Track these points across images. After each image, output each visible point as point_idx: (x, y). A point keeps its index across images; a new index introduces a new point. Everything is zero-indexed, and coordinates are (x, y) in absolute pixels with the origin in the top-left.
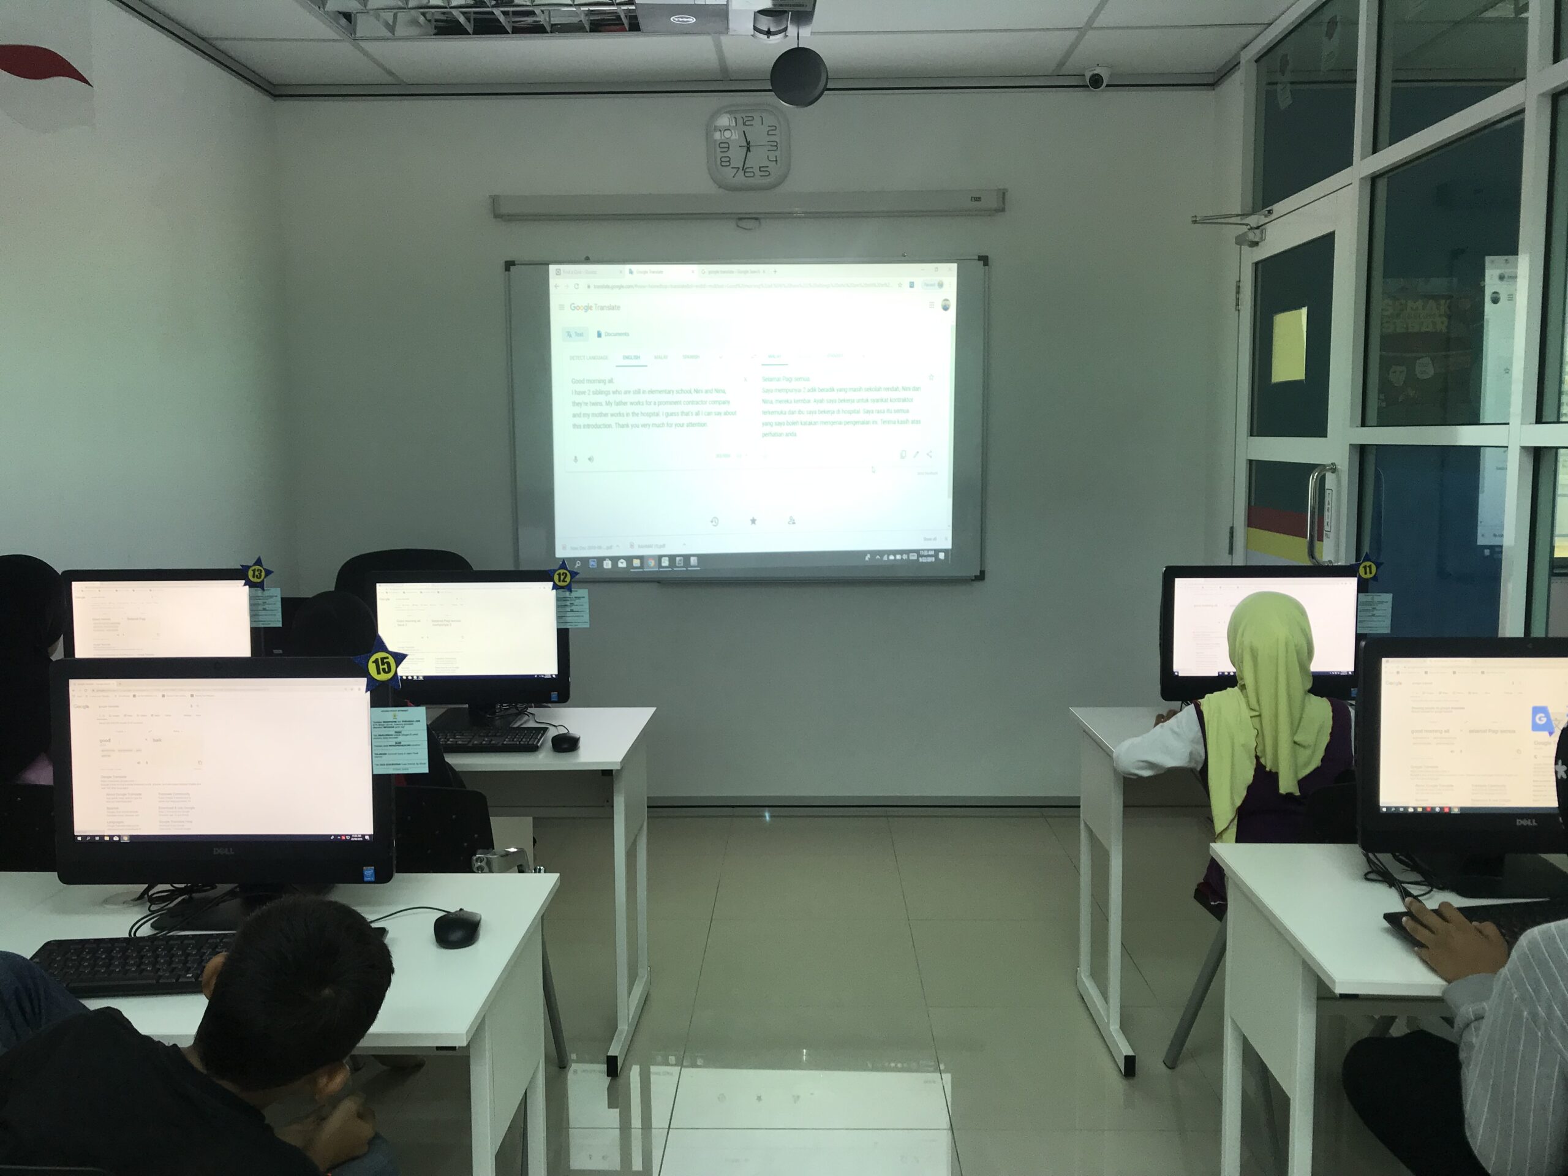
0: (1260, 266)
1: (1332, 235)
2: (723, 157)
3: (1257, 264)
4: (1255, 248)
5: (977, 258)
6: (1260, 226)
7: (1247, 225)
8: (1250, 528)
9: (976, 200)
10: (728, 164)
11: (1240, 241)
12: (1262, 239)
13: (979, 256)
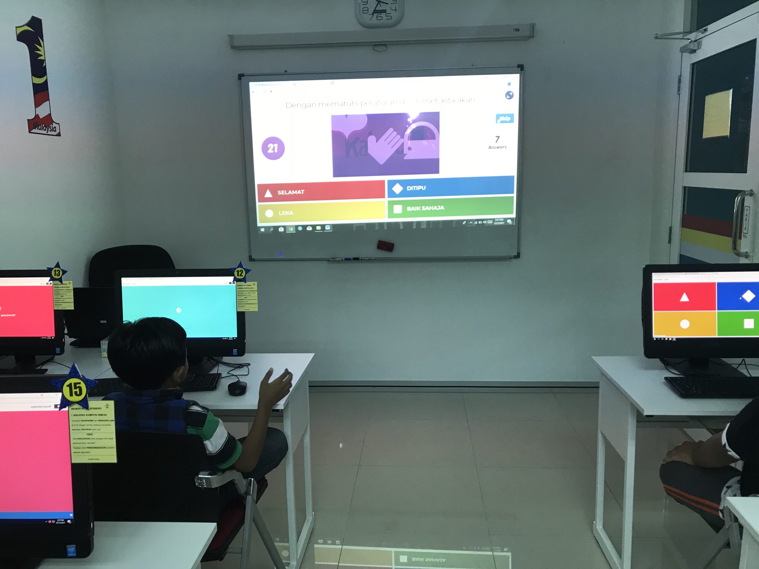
0: (695, 66)
1: (755, 41)
2: (364, 8)
3: (693, 64)
4: (692, 55)
5: (517, 66)
6: (698, 40)
7: (689, 39)
8: (683, 228)
9: (517, 31)
10: (367, 12)
11: (683, 50)
12: (698, 48)
13: (518, 65)
